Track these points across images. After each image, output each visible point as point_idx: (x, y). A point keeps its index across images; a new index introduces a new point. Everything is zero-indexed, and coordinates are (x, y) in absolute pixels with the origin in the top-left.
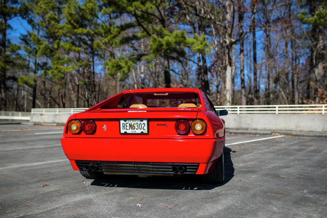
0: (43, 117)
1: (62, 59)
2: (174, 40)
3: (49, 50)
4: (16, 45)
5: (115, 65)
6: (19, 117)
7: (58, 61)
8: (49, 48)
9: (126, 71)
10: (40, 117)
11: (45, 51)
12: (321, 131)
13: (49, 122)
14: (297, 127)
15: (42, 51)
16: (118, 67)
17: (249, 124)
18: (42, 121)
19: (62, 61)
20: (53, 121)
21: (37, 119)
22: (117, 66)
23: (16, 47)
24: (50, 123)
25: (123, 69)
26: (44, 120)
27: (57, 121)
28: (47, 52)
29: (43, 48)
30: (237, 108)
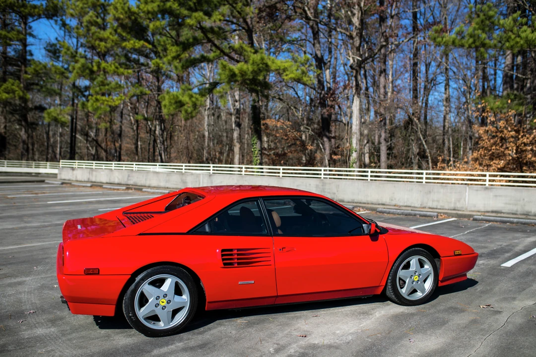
0: (75, 172)
1: (108, 85)
2: (251, 69)
3: (87, 71)
4: (40, 63)
5: (173, 101)
6: (46, 169)
7: (102, 87)
8: (88, 68)
9: (189, 110)
10: (70, 171)
11: (82, 72)
12: (419, 206)
13: (83, 180)
14: (392, 200)
15: (77, 73)
16: (179, 104)
17: (334, 194)
18: (74, 179)
19: (107, 87)
20: (89, 179)
21: (66, 175)
22: (176, 102)
23: (41, 66)
24: (85, 182)
25: (186, 107)
26: (76, 177)
27: (94, 180)
28: (84, 74)
29: (80, 68)
30: (321, 170)
